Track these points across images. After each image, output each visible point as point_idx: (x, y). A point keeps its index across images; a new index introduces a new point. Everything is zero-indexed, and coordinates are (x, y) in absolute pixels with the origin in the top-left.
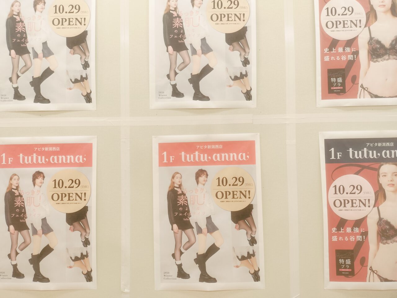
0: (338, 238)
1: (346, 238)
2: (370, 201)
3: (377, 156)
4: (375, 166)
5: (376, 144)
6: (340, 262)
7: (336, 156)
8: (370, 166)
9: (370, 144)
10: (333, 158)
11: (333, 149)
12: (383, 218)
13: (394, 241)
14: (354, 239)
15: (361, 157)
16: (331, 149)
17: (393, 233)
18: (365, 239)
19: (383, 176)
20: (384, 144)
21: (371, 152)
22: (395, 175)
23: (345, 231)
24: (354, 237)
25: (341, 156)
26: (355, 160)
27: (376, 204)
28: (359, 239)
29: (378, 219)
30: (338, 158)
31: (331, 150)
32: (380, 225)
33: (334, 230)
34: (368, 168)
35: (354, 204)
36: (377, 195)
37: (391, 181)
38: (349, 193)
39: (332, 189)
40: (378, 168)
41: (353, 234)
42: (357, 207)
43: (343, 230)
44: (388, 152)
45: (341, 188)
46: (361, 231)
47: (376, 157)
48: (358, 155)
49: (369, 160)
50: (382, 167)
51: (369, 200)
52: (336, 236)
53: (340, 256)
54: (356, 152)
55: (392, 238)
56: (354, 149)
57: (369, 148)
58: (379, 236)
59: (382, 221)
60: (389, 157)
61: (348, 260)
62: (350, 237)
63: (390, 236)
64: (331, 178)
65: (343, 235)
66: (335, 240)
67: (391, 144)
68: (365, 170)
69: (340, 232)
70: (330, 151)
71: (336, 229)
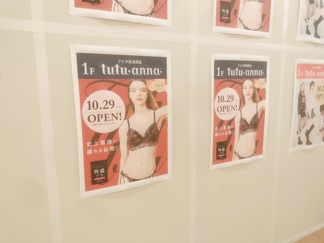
0: (93, 151)
1: (100, 150)
2: (122, 114)
3: (128, 73)
4: (126, 82)
5: (127, 61)
6: (95, 172)
7: (89, 71)
8: (121, 82)
9: (121, 61)
10: (86, 73)
11: (85, 64)
12: (132, 129)
13: (140, 147)
14: (107, 150)
15: (113, 74)
16: (84, 63)
17: (140, 140)
18: (117, 148)
19: (132, 92)
20: (134, 62)
21: (122, 69)
22: (143, 91)
23: (100, 143)
24: (107, 148)
25: (94, 71)
26: (107, 76)
27: (127, 117)
28: (112, 150)
29: (128, 130)
30: (91, 73)
31: (84, 65)
32: (130, 135)
33: (89, 144)
34: (120, 84)
35: (107, 118)
36: (127, 108)
37: (139, 96)
38: (102, 108)
39: (86, 105)
40: (128, 84)
41: (107, 145)
42: (110, 120)
43: (98, 143)
44: (137, 69)
45: (95, 103)
46: (114, 142)
47: (126, 74)
48: (110, 71)
49: (121, 76)
50: (132, 83)
51: (120, 114)
52: (91, 150)
53: (95, 167)
54: (108, 68)
55: (139, 145)
56: (107, 65)
57: (121, 65)
58: (129, 145)
59: (131, 131)
60: (137, 74)
61: (102, 169)
62: (104, 149)
63: (138, 143)
64: (84, 94)
65: (98, 148)
66: (90, 154)
67: (140, 62)
68: (117, 86)
69: (94, 145)
70: (82, 65)
71: (91, 143)
